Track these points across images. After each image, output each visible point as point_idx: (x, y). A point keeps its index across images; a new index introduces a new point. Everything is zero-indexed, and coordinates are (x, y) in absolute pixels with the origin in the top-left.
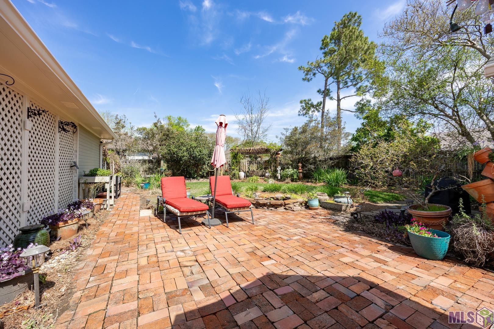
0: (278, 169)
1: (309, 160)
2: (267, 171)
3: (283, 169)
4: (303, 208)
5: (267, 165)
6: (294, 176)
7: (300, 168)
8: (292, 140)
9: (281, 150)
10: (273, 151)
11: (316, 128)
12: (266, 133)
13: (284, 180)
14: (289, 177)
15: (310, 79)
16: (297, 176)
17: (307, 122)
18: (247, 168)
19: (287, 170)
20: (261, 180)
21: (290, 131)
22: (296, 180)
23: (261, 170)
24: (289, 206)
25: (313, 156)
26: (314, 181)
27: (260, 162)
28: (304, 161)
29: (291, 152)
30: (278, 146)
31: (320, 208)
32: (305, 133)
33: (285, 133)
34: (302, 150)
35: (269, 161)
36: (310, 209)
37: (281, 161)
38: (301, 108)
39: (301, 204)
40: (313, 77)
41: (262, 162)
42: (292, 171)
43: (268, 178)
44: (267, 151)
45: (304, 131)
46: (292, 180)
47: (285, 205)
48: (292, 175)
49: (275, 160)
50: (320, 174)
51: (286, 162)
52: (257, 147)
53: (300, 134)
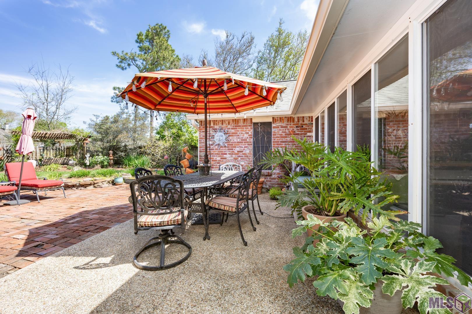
0: (86, 156)
1: (120, 148)
2: (70, 158)
3: (92, 156)
4: (111, 185)
5: (70, 152)
6: (104, 163)
7: (111, 155)
8: (102, 129)
9: (90, 137)
10: (79, 137)
11: (127, 119)
12: (69, 116)
13: (93, 167)
14: (99, 164)
15: (124, 68)
16: (108, 163)
17: (119, 113)
18: (39, 155)
19: (97, 157)
20: (63, 168)
21: (100, 119)
22: (106, 167)
23: (61, 157)
24: (98, 184)
25: (123, 144)
26: (124, 166)
27: (59, 149)
28: (115, 149)
29: (101, 140)
30: (86, 133)
31: (125, 183)
32: (117, 123)
33: (95, 119)
34: (113, 139)
35: (73, 148)
36: (116, 185)
37: (89, 148)
38: (114, 95)
39: (109, 182)
40: (127, 67)
41: (63, 148)
42: (103, 158)
43: (72, 165)
44: (71, 137)
45: (115, 121)
46: (102, 167)
47: (94, 184)
48: (102, 162)
49: (82, 147)
50: (130, 160)
51: (96, 149)
52: (57, 132)
53: (112, 123)
